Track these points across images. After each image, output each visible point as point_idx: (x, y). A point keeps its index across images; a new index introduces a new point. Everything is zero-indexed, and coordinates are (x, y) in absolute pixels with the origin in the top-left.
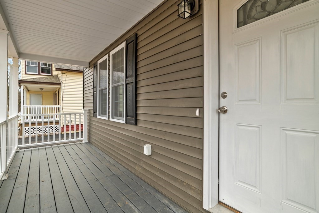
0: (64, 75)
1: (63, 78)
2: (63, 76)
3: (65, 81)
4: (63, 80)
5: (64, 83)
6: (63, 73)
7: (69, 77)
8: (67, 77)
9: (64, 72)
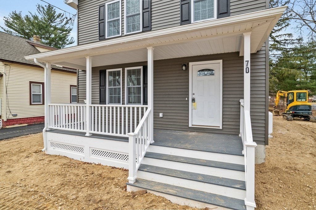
0: (7, 66)
1: (7, 70)
2: (7, 68)
3: (8, 73)
4: (7, 71)
5: (8, 75)
6: (6, 65)
7: (14, 69)
8: (11, 69)
9: (7, 63)
